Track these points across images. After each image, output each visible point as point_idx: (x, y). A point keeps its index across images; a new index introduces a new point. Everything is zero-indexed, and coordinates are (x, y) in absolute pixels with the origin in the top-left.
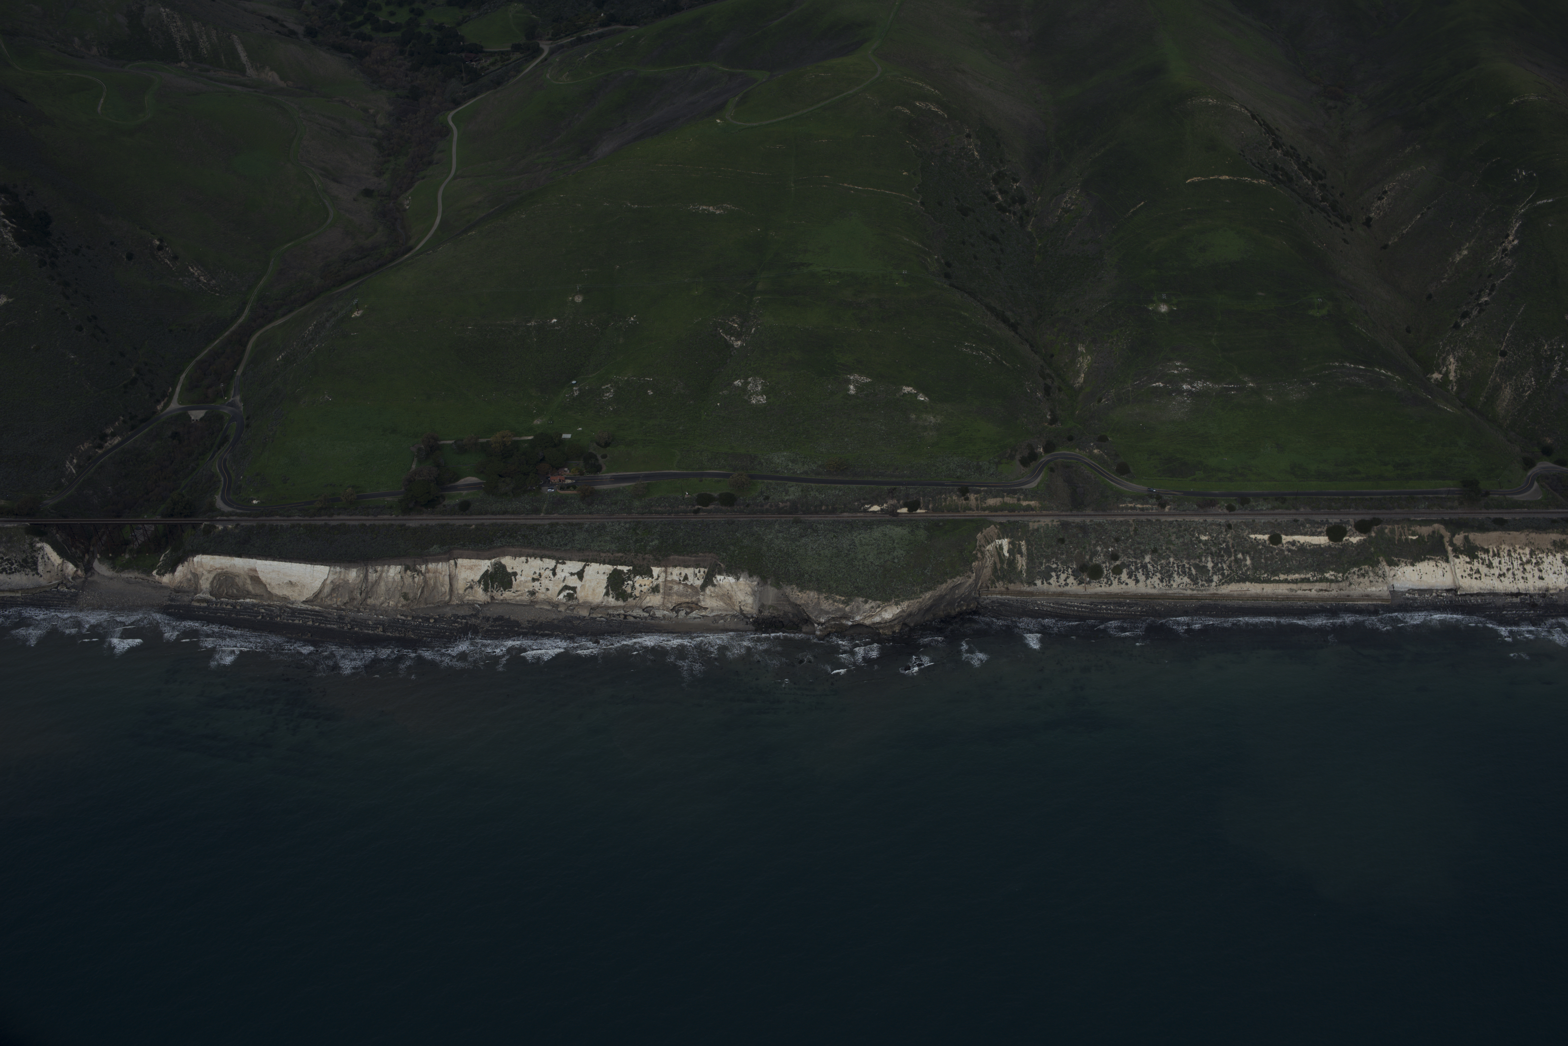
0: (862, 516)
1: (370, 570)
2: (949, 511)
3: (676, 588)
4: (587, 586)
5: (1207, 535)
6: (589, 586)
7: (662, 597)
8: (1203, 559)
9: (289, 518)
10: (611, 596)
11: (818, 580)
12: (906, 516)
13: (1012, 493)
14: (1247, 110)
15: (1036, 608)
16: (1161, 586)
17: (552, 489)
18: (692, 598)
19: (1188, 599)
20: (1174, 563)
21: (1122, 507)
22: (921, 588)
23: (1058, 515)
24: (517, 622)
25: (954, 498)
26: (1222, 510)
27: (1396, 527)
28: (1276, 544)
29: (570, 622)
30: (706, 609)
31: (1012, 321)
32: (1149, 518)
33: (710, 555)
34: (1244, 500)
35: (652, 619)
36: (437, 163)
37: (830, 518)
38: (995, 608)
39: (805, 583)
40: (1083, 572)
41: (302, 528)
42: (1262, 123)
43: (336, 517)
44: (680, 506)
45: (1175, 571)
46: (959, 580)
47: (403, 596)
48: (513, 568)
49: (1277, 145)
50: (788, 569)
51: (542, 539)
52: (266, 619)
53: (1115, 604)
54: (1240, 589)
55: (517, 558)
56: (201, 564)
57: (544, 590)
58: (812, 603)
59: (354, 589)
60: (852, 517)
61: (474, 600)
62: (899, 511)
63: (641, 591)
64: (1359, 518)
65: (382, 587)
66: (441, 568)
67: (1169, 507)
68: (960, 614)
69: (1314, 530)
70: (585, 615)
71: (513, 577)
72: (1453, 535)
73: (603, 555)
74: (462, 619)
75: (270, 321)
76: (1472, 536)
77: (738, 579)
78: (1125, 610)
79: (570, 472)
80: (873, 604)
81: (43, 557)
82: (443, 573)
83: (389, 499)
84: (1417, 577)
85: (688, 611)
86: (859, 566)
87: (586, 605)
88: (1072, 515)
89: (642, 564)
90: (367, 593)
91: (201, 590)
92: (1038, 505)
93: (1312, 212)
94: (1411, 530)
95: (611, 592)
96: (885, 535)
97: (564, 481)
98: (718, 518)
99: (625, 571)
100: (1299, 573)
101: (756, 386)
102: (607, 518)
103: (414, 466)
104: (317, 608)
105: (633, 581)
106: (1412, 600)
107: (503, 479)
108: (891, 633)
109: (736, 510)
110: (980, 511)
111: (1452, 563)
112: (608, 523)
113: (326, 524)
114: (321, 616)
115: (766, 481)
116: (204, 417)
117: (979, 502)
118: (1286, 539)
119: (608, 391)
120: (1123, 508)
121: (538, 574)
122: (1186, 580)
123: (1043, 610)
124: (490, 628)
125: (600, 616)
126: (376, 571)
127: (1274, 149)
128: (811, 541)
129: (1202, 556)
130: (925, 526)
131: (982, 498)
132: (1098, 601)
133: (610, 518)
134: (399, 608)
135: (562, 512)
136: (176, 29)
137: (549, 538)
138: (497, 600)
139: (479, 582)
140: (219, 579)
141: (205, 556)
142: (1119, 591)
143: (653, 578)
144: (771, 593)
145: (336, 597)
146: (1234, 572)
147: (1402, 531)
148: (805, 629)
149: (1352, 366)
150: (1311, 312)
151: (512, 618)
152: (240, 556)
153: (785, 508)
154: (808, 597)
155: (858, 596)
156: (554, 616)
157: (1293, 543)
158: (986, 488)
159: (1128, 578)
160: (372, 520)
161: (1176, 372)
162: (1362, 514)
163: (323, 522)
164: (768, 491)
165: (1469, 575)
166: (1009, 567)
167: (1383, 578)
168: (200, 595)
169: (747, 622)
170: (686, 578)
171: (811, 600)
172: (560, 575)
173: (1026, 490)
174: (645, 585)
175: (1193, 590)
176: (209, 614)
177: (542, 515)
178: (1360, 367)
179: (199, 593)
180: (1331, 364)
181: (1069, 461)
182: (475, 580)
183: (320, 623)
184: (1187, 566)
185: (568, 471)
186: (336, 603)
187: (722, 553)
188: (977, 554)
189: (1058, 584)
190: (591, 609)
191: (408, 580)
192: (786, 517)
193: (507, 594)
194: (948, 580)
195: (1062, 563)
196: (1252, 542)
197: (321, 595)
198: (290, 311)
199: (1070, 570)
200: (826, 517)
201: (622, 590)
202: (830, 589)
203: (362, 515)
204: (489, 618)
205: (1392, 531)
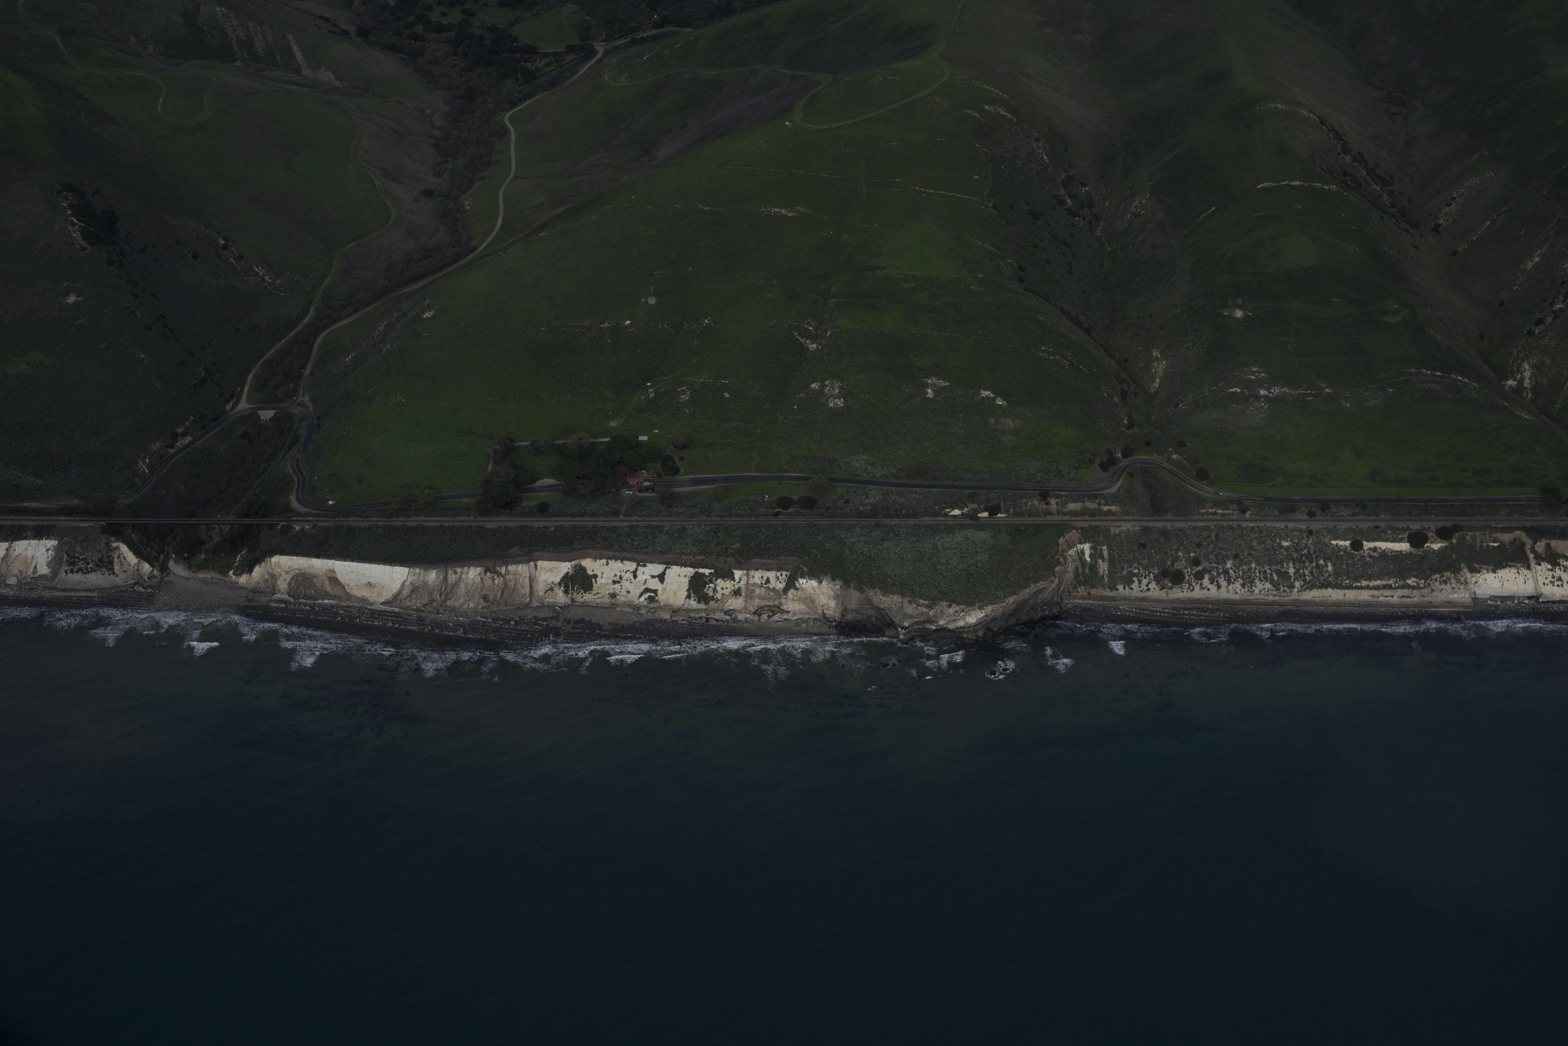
0: (942, 520)
1: (450, 572)
2: (1029, 516)
3: (758, 591)
4: (668, 588)
5: (1289, 541)
6: (670, 589)
7: (744, 601)
8: (1285, 565)
9: (366, 519)
10: (693, 599)
11: (901, 584)
12: (987, 521)
13: (1093, 497)
14: (1316, 115)
15: (1119, 613)
16: (1243, 592)
17: (631, 491)
18: (774, 601)
19: (1270, 605)
20: (1255, 569)
21: (1203, 512)
22: (1005, 592)
23: (1139, 520)
24: (599, 625)
25: (1035, 502)
26: (1302, 516)
27: (1477, 533)
28: (1358, 551)
29: (652, 624)
30: (788, 612)
31: (1086, 325)
32: (1231, 523)
33: (792, 558)
34: (1324, 506)
35: (734, 622)
36: (496, 164)
37: (911, 522)
38: (1077, 613)
39: (888, 586)
40: (1165, 577)
41: (380, 529)
42: (1330, 129)
43: (413, 518)
44: (760, 509)
45: (1257, 577)
46: (1042, 585)
47: (483, 598)
48: (593, 571)
49: (1345, 151)
50: (871, 573)
51: (622, 542)
52: (345, 620)
53: (1197, 609)
54: (1322, 595)
55: (598, 560)
56: (279, 565)
57: (625, 593)
58: (896, 607)
59: (434, 591)
60: (933, 521)
61: (554, 602)
62: (979, 515)
63: (723, 594)
64: (1440, 524)
65: (462, 588)
66: (521, 570)
67: (1249, 512)
68: (1043, 619)
69: (1395, 536)
70: (667, 618)
71: (593, 580)
72: (1535, 543)
73: (684, 557)
74: (542, 622)
75: (336, 322)
76: (1554, 543)
77: (820, 582)
78: (1208, 615)
79: (648, 474)
80: (957, 608)
81: (119, 557)
82: (523, 575)
83: (466, 500)
84: (1499, 584)
85: (770, 614)
86: (942, 570)
87: (667, 607)
88: (1153, 521)
89: (723, 567)
90: (447, 595)
91: (279, 591)
92: (1118, 510)
93: (1382, 218)
94: (1492, 537)
95: (692, 595)
96: (968, 539)
97: (642, 483)
98: (798, 521)
99: (707, 574)
100: (1381, 580)
101: (834, 389)
102: (687, 521)
103: (490, 468)
104: (396, 610)
105: (714, 584)
106: (1494, 606)
107: (582, 481)
108: (974, 638)
109: (816, 513)
110: (1061, 516)
111: (1534, 570)
112: (688, 526)
113: (404, 525)
114: (401, 617)
115: (845, 484)
116: (273, 417)
117: (1060, 506)
118: (1367, 545)
119: (683, 392)
120: (1203, 514)
121: (618, 576)
122: (1268, 585)
123: (1126, 616)
124: (572, 631)
125: (681, 618)
126: (456, 573)
127: (1343, 155)
128: (894, 544)
129: (1284, 561)
130: (1007, 530)
131: (1062, 503)
132: (1181, 607)
133: (690, 521)
134: (479, 610)
135: (641, 515)
136: (231, 28)
137: (629, 540)
138: (577, 602)
139: (560, 584)
140: (297, 580)
141: (282, 557)
142: (1201, 597)
143: (734, 581)
144: (854, 596)
145: (416, 599)
146: (1315, 578)
147: (1483, 538)
148: (888, 632)
149: (1429, 372)
150: (1386, 318)
151: (594, 620)
152: (318, 556)
153: (866, 512)
154: (892, 601)
155: (942, 600)
156: (636, 619)
157: (1375, 549)
158: (1066, 493)
159: (1210, 583)
160: (450, 521)
161: (1253, 377)
162: (1443, 520)
163: (401, 523)
164: (848, 494)
165: (1551, 582)
166: (1091, 572)
167: (1465, 585)
168: (277, 596)
169: (830, 626)
170: (768, 581)
171: (895, 604)
172: (641, 577)
173: (1107, 494)
174: (727, 588)
175: (1275, 596)
176: (287, 616)
177: (621, 517)
178: (1437, 373)
179: (277, 594)
180: (1408, 370)
181: (1148, 466)
182: (555, 583)
183: (400, 625)
184: (1269, 571)
185: (646, 474)
186: (416, 604)
187: (804, 556)
188: (1059, 558)
189: (1140, 589)
190: (673, 611)
191: (488, 582)
192: (866, 521)
193: (588, 597)
194: (1031, 584)
195: (1143, 568)
196: (1333, 548)
197: (401, 597)
198: (356, 311)
199: (1151, 575)
200: (908, 521)
201: (704, 593)
202: (913, 593)
203: (440, 516)
204: (570, 620)
205: (1474, 538)
